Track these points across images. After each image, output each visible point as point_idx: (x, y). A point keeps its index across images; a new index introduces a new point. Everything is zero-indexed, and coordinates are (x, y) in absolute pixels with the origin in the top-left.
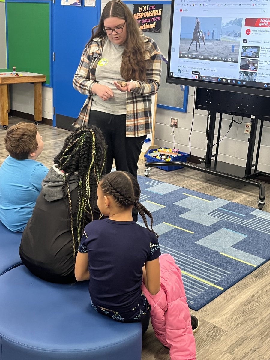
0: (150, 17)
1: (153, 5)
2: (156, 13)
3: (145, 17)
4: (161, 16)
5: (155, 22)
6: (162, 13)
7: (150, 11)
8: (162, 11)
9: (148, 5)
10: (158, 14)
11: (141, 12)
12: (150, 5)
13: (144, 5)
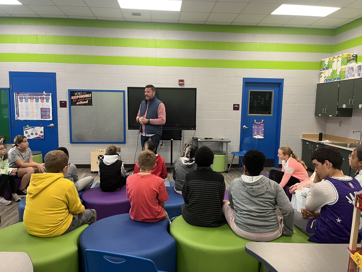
0: (83, 98)
1: (85, 92)
2: (87, 96)
3: (80, 98)
4: (91, 97)
5: (88, 101)
6: (91, 96)
7: (83, 95)
8: (91, 95)
9: (81, 92)
10: (89, 97)
11: (77, 95)
12: (82, 92)
13: (79, 92)
